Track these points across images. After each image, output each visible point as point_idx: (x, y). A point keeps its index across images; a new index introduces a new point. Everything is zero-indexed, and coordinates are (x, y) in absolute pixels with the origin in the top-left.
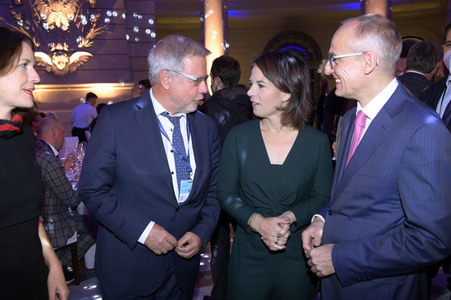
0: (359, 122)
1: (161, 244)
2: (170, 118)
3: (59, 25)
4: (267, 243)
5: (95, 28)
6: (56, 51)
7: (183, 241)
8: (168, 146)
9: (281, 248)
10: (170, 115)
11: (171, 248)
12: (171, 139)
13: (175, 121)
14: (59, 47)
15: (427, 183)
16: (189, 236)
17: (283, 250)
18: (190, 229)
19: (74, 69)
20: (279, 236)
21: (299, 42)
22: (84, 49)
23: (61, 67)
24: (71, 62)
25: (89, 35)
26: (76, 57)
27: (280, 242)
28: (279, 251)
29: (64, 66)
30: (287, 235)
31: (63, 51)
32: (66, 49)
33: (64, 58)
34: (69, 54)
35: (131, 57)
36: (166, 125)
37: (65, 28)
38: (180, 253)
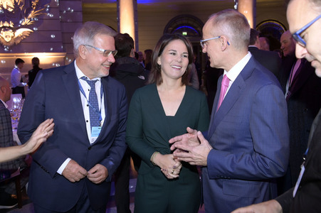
0: (224, 83)
1: (74, 174)
2: (88, 81)
3: (5, 7)
4: (165, 173)
5: (35, 10)
6: (4, 27)
7: (93, 170)
8: (85, 101)
9: (175, 176)
10: (88, 79)
11: (82, 177)
12: (88, 96)
13: (92, 84)
14: (6, 24)
15: (267, 125)
16: (98, 167)
17: (177, 178)
18: (99, 162)
19: (19, 41)
20: (175, 168)
21: (190, 22)
22: (26, 26)
23: (8, 40)
24: (16, 36)
25: (30, 16)
26: (19, 32)
27: (175, 172)
28: (174, 179)
29: (10, 39)
30: (180, 167)
31: (10, 28)
32: (12, 26)
33: (10, 33)
34: (14, 30)
35: (63, 33)
36: (85, 86)
37: (10, 10)
38: (90, 179)
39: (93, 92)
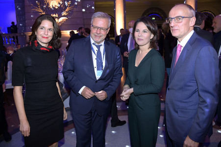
0: (178, 49)
2: (96, 46)
3: (54, 6)
5: (69, 7)
8: (94, 57)
10: (96, 44)
12: (96, 54)
13: (99, 47)
14: (54, 15)
19: (60, 24)
21: (157, 12)
22: (64, 16)
24: (59, 21)
25: (67, 10)
26: (61, 19)
34: (58, 18)
35: (84, 19)
36: (95, 49)
37: (57, 8)
39: (99, 51)
